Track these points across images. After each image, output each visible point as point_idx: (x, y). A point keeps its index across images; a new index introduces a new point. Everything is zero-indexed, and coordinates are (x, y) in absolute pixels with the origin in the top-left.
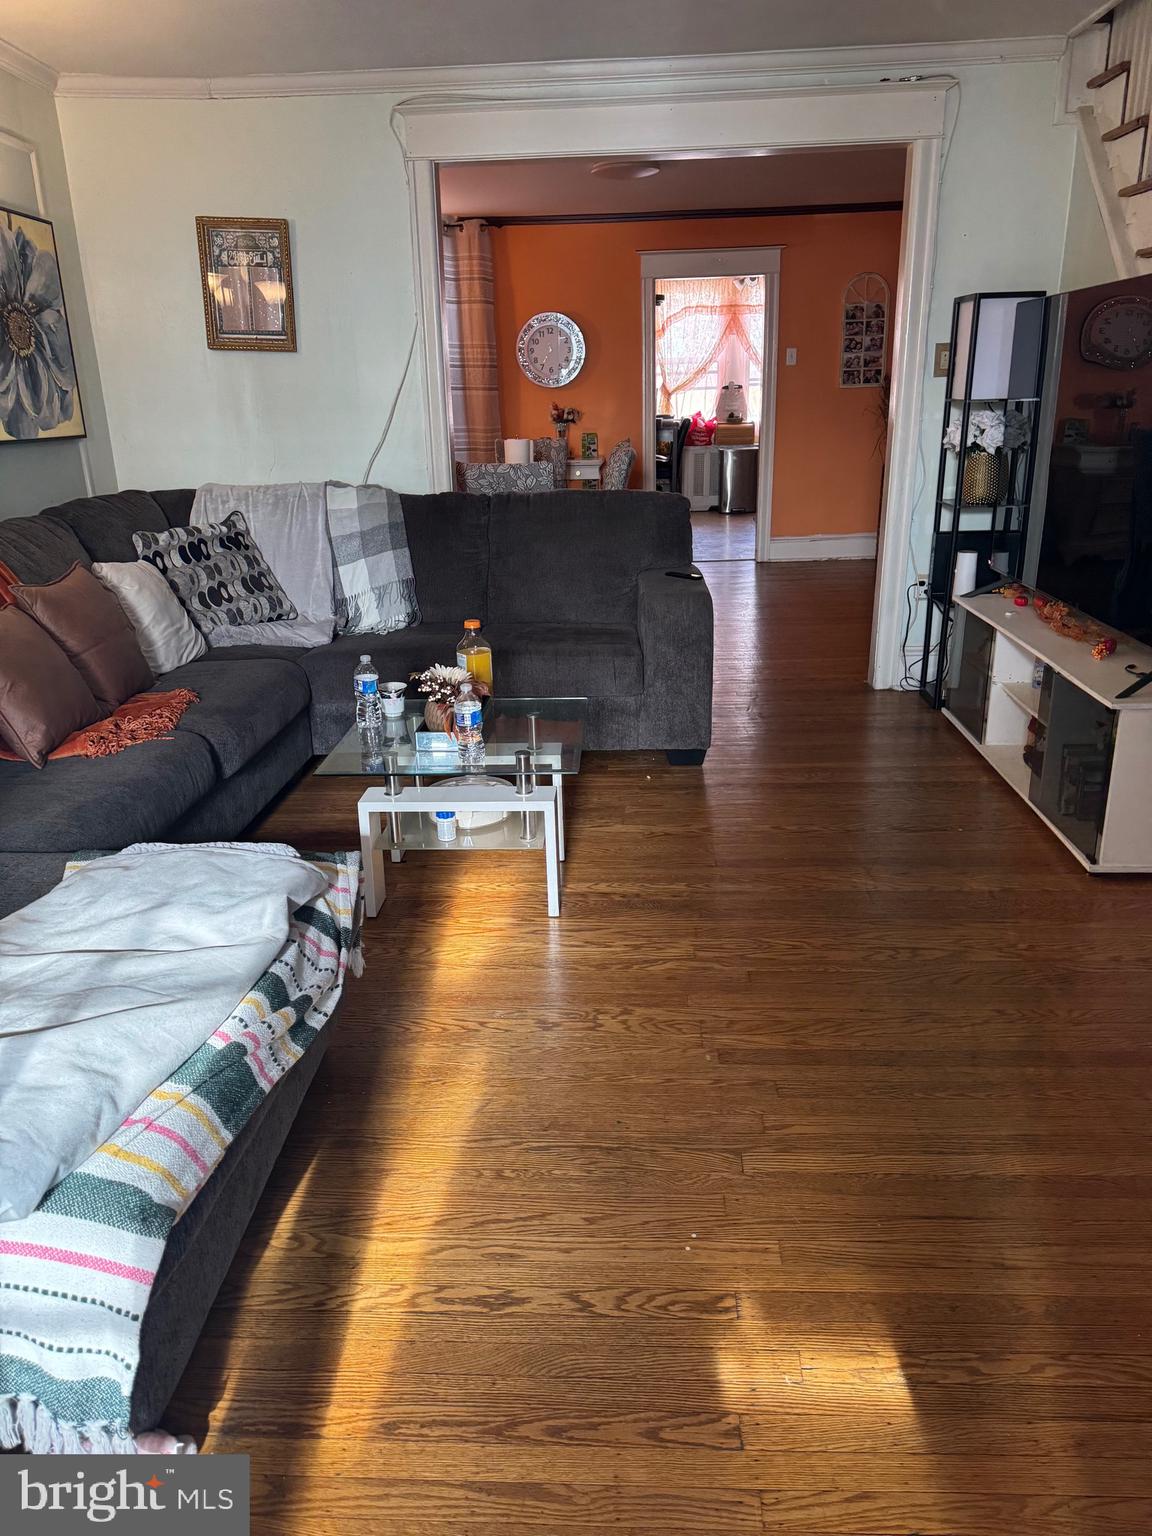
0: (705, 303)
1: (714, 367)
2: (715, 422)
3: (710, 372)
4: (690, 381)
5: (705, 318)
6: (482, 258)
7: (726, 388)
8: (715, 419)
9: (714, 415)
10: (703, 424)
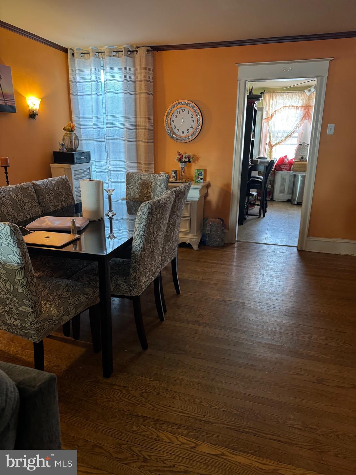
0: (293, 104)
1: (296, 134)
2: (294, 160)
3: (293, 137)
4: (283, 141)
5: (293, 111)
6: (147, 69)
7: (301, 145)
8: (294, 159)
9: (294, 157)
10: (287, 161)
